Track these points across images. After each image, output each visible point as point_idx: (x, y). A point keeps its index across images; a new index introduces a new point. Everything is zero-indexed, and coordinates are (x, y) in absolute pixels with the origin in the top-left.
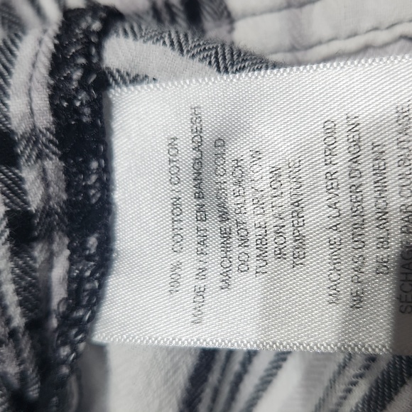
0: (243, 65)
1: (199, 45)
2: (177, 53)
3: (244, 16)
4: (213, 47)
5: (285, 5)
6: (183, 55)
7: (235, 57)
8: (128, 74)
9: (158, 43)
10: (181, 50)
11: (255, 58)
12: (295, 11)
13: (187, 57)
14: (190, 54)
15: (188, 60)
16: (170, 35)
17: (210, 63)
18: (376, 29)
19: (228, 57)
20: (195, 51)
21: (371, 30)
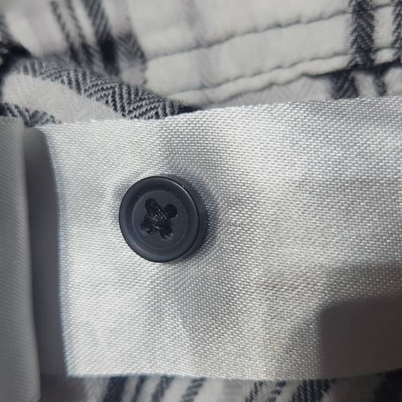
0: (140, 104)
1: (97, 84)
2: (74, 92)
3: (156, 56)
4: (111, 87)
5: (195, 45)
6: (80, 93)
7: (133, 97)
8: (27, 110)
9: (57, 81)
10: (79, 89)
11: (153, 97)
12: (204, 50)
13: (83, 95)
14: (88, 93)
15: (86, 99)
16: (69, 74)
17: (107, 102)
18: (279, 67)
19: (125, 96)
20: (93, 90)
21: (274, 69)
